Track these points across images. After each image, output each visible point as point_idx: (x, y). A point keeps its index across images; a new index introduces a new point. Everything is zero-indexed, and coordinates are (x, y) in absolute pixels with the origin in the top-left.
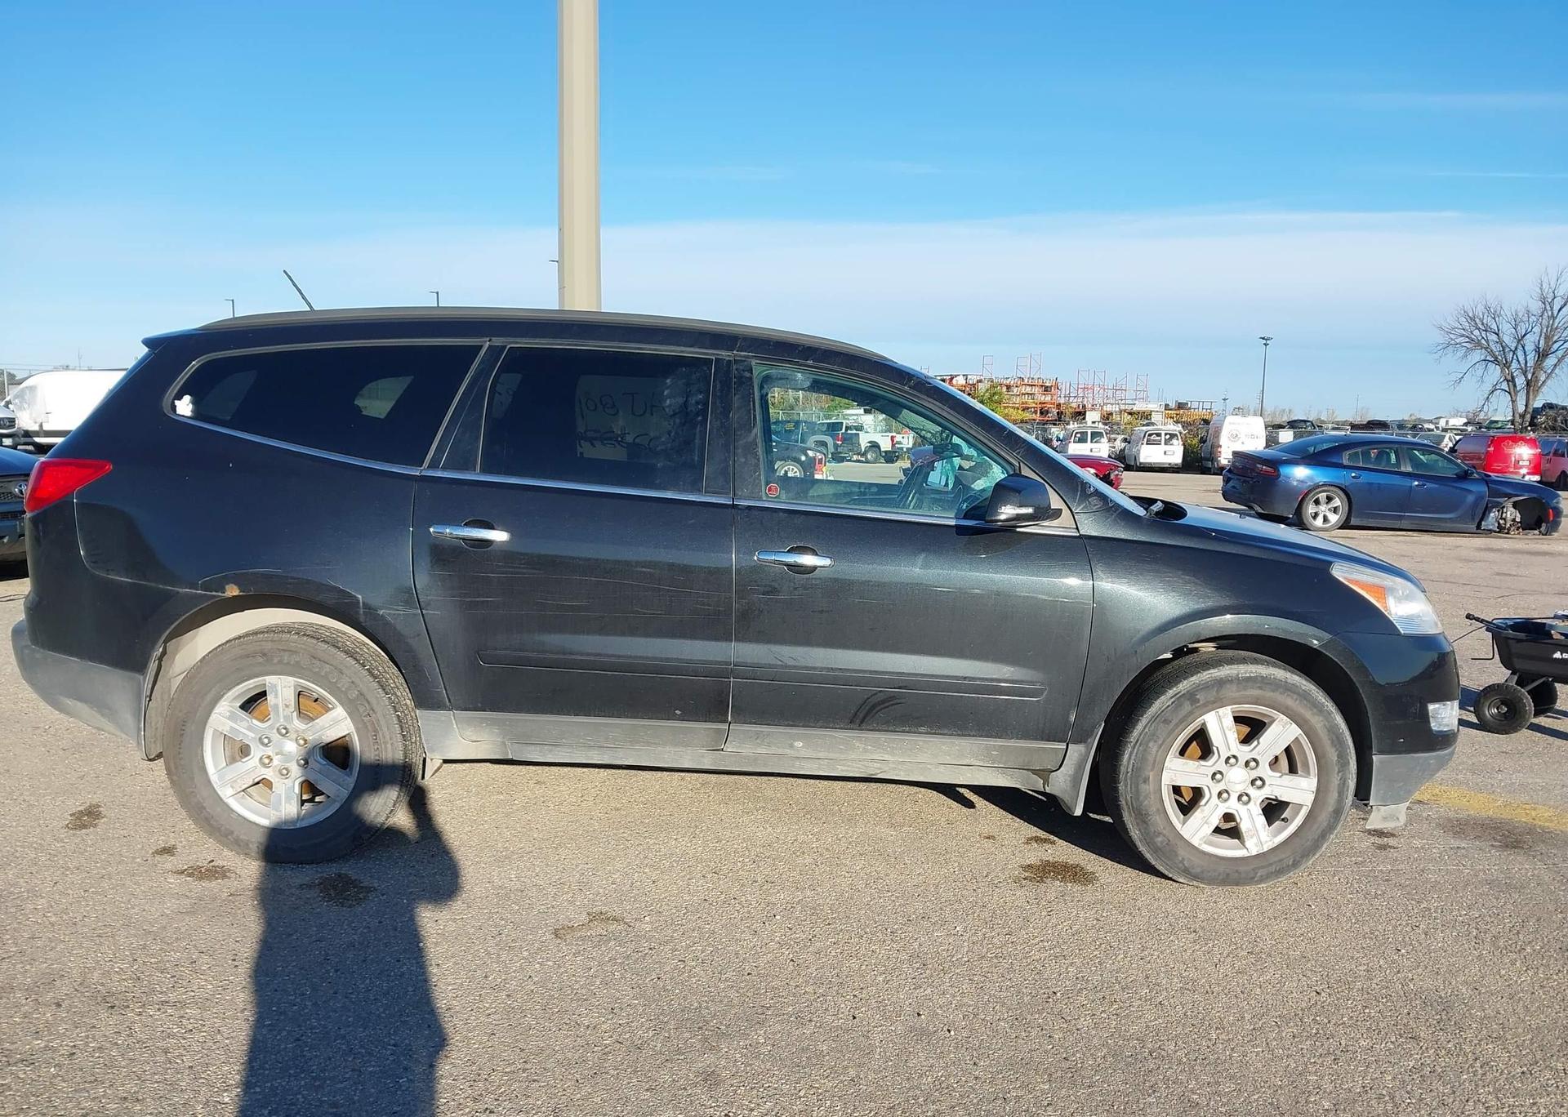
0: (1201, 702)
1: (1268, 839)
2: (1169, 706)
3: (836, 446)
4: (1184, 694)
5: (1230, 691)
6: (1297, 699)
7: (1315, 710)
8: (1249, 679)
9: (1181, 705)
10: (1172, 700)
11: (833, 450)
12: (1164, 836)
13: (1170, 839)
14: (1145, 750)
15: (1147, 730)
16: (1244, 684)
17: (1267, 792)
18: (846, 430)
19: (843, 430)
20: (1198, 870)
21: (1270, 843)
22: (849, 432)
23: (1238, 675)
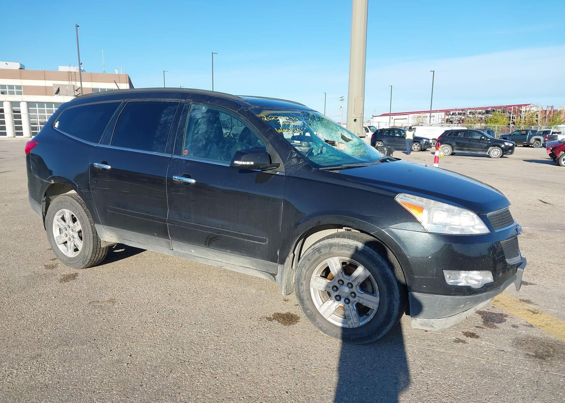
0: (323, 253)
1: (357, 322)
2: (310, 253)
3: (545, 141)
4: (316, 249)
5: (334, 250)
6: (365, 258)
7: (375, 264)
8: (344, 245)
9: (314, 253)
10: (312, 251)
11: (543, 143)
12: (310, 310)
13: (313, 312)
14: (301, 271)
15: (302, 262)
16: (341, 247)
17: (357, 299)
18: (552, 134)
19: (551, 134)
20: (325, 329)
21: (358, 324)
22: (554, 134)
23: (339, 243)
